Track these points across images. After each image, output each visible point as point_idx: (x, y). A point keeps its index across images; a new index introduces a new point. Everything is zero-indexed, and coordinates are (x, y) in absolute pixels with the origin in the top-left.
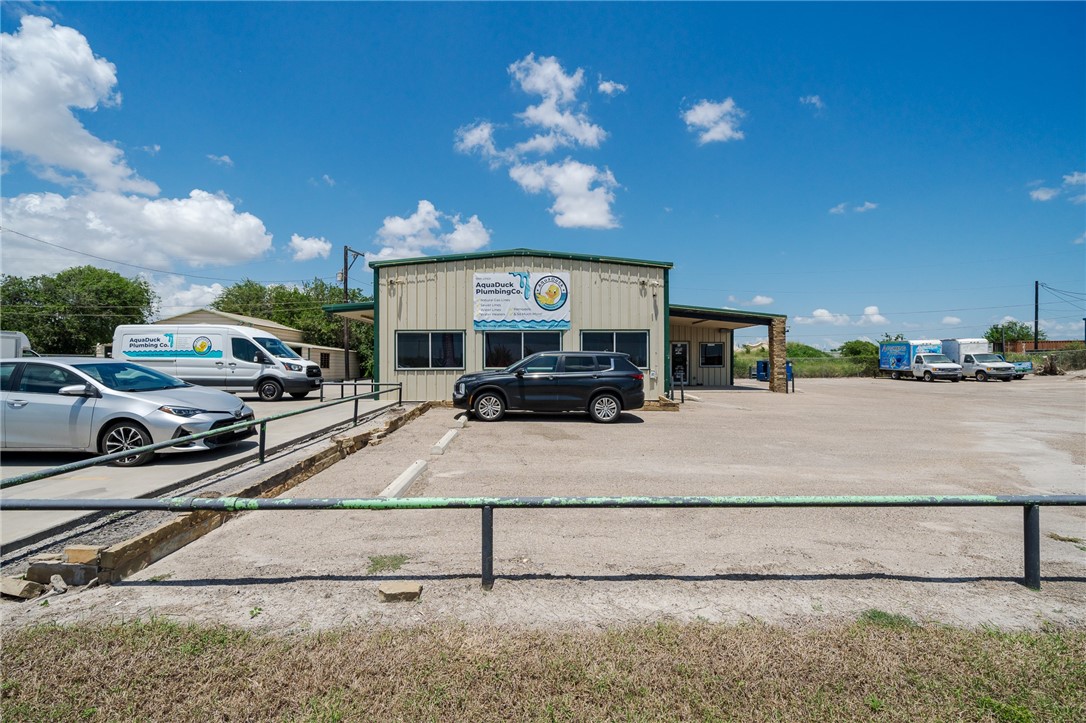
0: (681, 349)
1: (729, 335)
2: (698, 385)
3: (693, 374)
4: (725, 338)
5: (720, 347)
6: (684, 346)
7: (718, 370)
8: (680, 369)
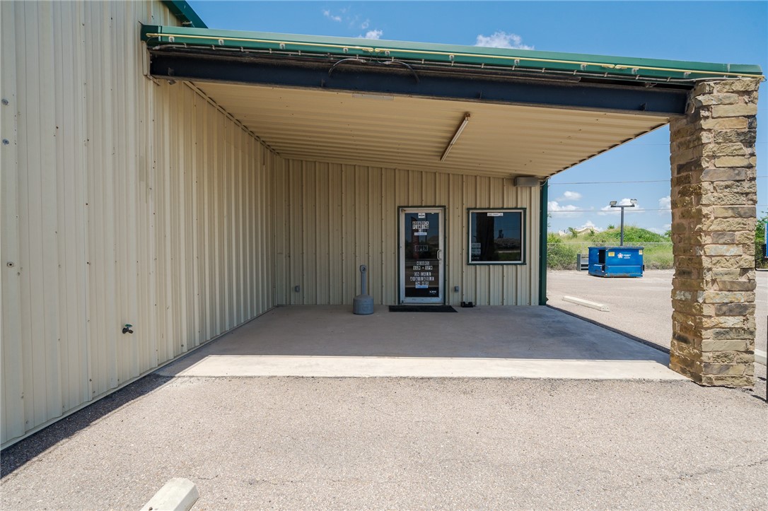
0: (426, 225)
1: (536, 190)
2: (464, 305)
3: (454, 281)
4: (527, 199)
5: (516, 218)
6: (432, 219)
7: (509, 270)
8: (423, 269)
